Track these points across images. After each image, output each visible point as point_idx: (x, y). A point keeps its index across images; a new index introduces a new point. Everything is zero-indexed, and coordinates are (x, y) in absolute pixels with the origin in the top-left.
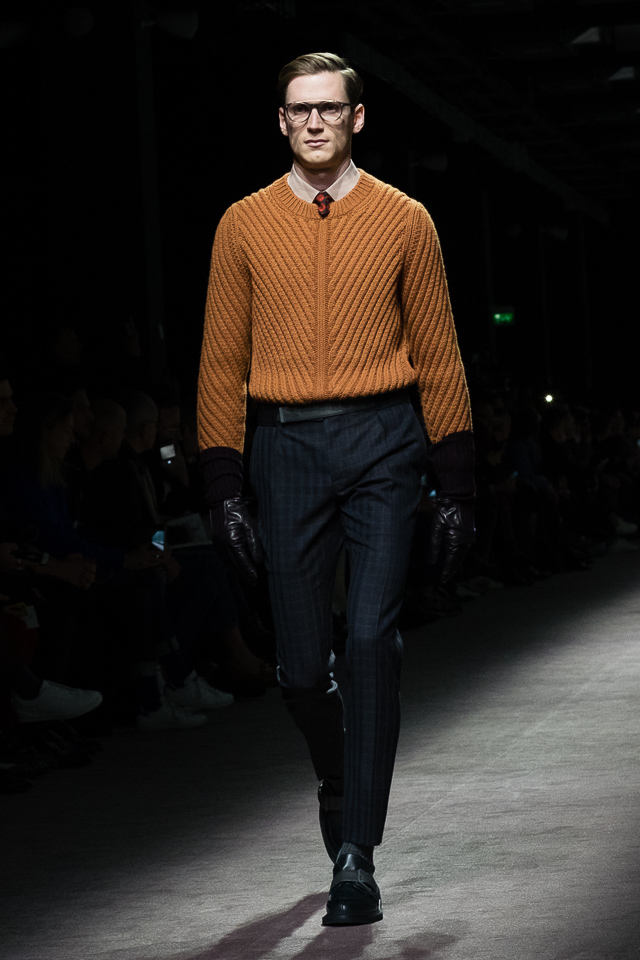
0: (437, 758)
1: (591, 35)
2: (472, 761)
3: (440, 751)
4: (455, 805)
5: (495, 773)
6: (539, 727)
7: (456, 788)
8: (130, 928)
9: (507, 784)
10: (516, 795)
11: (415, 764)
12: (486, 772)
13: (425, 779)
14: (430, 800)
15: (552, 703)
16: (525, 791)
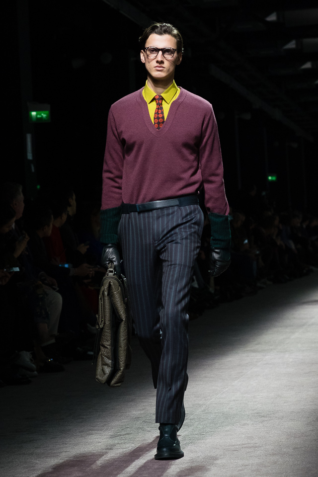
1: (308, 65)
2: (271, 347)
3: (259, 344)
4: (267, 364)
5: (282, 352)
6: (296, 335)
7: (267, 357)
8: (143, 409)
10: (291, 360)
11: (248, 349)
14: (256, 362)
15: (302, 326)
16: (294, 358)
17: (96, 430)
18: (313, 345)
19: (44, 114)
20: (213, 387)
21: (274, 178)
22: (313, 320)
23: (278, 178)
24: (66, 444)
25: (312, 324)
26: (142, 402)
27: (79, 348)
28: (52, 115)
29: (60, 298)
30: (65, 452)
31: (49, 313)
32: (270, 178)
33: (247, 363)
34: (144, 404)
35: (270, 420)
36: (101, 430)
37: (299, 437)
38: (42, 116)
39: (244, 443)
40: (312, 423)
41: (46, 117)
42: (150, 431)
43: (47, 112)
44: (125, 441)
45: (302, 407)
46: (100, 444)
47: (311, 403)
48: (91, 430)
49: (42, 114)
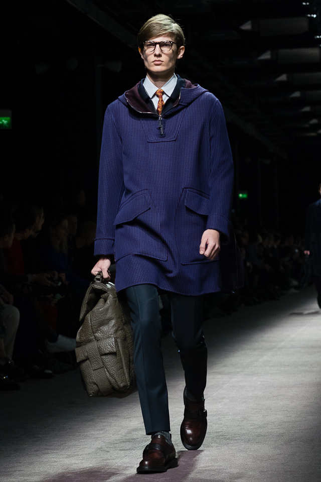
0: (223, 369)
1: (283, 77)
2: (238, 370)
3: (225, 366)
4: (234, 386)
5: (249, 375)
7: (233, 379)
8: (102, 430)
9: (255, 378)
10: (259, 383)
11: (214, 371)
12: (245, 374)
13: (219, 376)
16: (262, 381)
17: (52, 449)
18: (282, 369)
19: (5, 120)
20: (177, 409)
21: (245, 196)
22: (283, 344)
23: (249, 196)
24: (20, 463)
25: (282, 348)
26: (101, 422)
27: (36, 366)
28: (13, 121)
29: (17, 313)
30: (19, 471)
31: (6, 327)
32: (241, 195)
33: (213, 385)
34: (104, 424)
35: (235, 443)
36: (58, 450)
37: (266, 460)
38: (3, 122)
39: (207, 465)
40: (280, 446)
41: (8, 124)
42: (108, 452)
43: (9, 118)
44: (83, 461)
45: (270, 431)
46: (56, 464)
47: (279, 427)
48: (46, 449)
49: (3, 121)
